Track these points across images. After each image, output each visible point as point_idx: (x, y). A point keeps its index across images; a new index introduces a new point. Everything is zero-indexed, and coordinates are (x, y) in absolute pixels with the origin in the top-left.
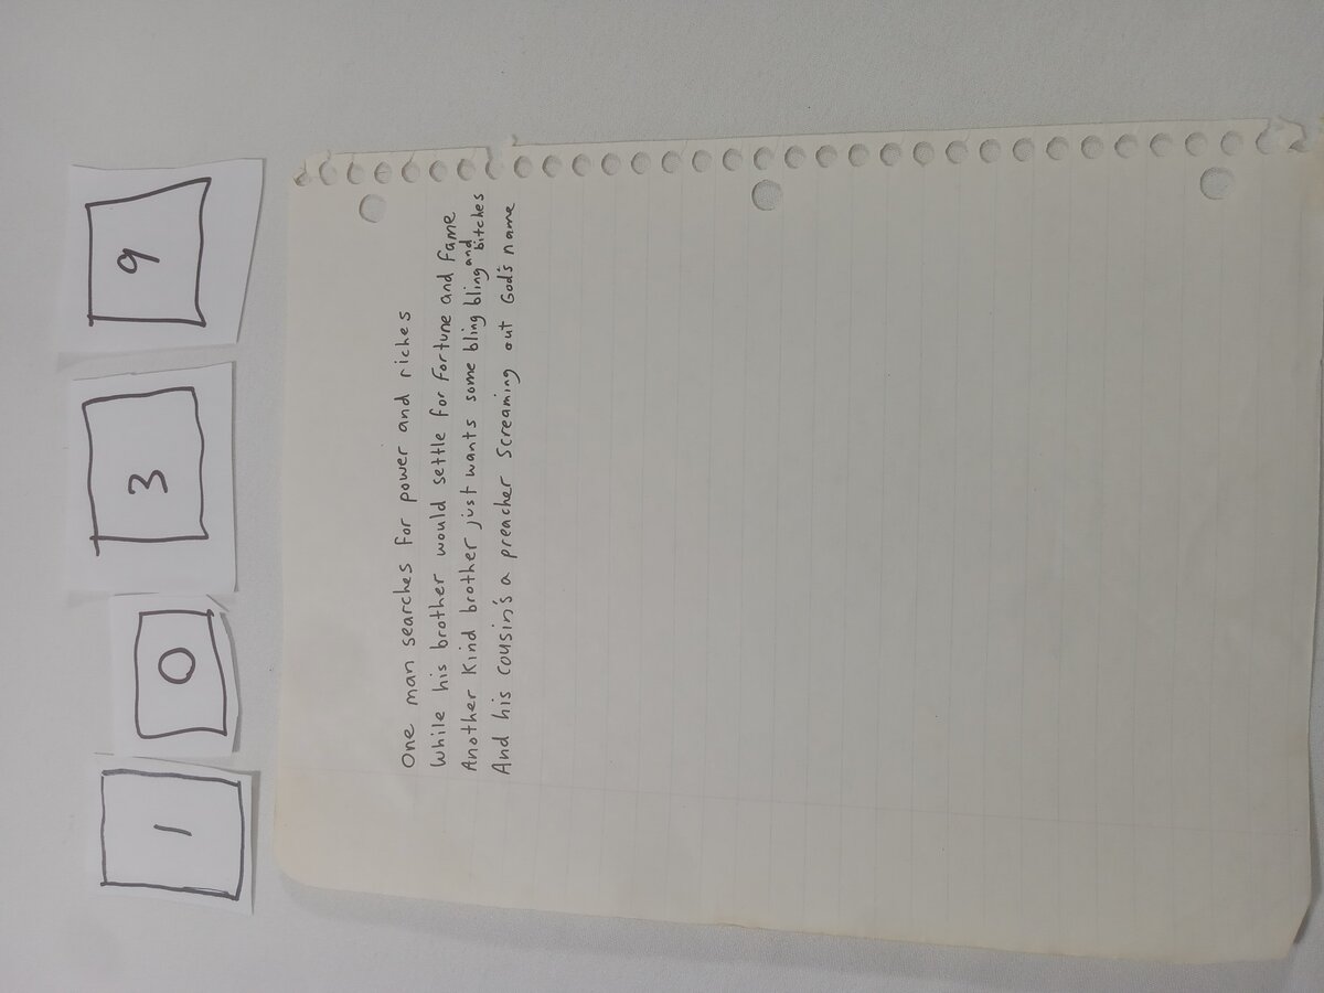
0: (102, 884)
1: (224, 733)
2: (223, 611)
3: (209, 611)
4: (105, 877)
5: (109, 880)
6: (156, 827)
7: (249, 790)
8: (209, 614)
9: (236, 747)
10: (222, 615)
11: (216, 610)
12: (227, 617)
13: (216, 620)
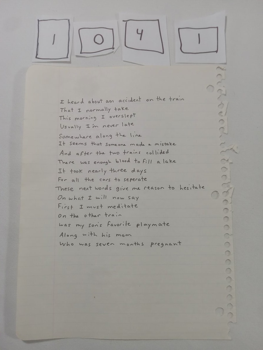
0: (38, 20)
1: (81, 53)
2: (114, 52)
3: (114, 48)
5: (39, 22)
6: (55, 35)
7: (66, 60)
8: (113, 48)
9: (77, 56)
10: (113, 52)
11: (114, 50)
13: (111, 50)
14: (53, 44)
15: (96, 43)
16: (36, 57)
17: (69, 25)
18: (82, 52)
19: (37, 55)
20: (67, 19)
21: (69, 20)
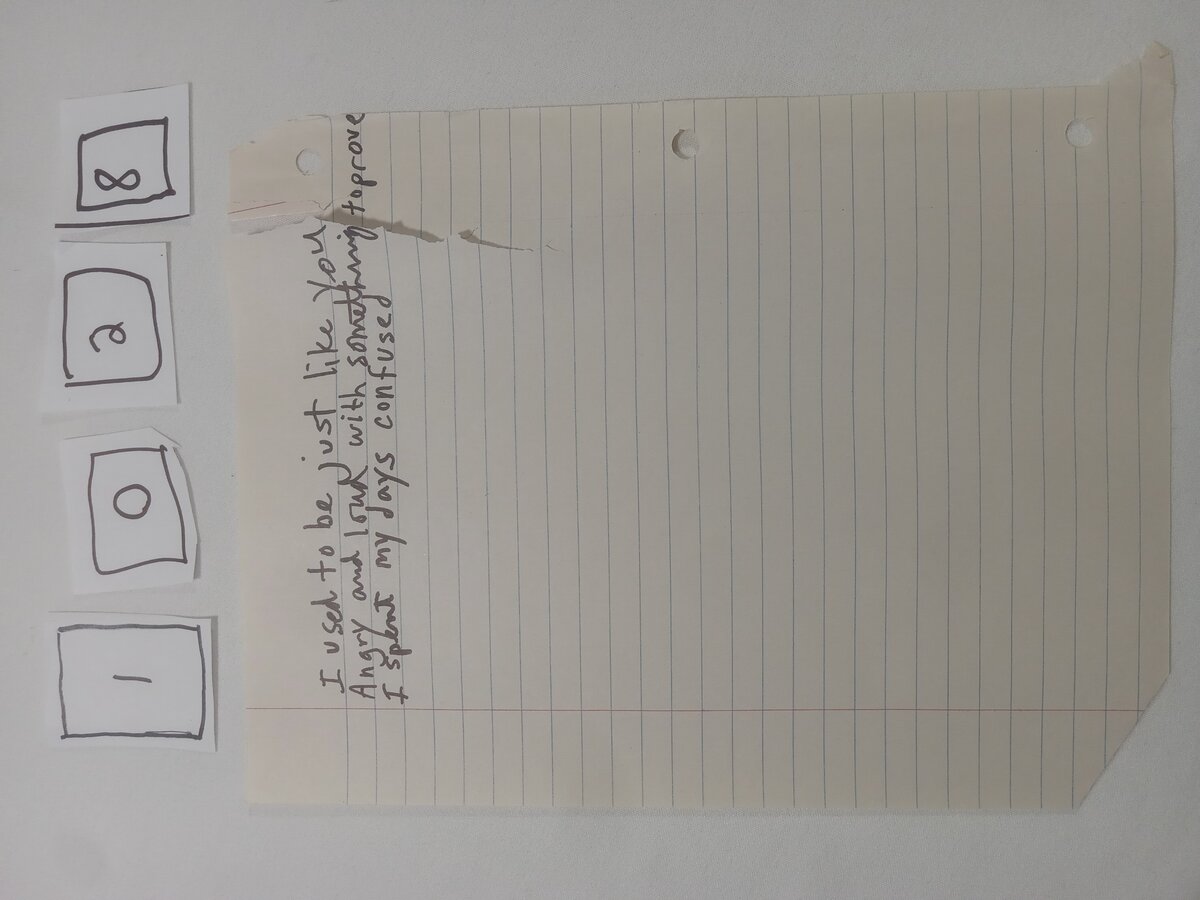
0: (63, 737)
1: (184, 561)
2: (177, 446)
3: (162, 446)
4: (65, 731)
5: (70, 733)
6: (115, 677)
8: (162, 449)
9: (197, 573)
10: (175, 450)
11: (168, 445)
12: (181, 452)
13: (170, 455)
14: (149, 681)
15: (145, 510)
16: (199, 737)
18: (182, 558)
19: (189, 735)
20: (59, 634)
21: (62, 630)
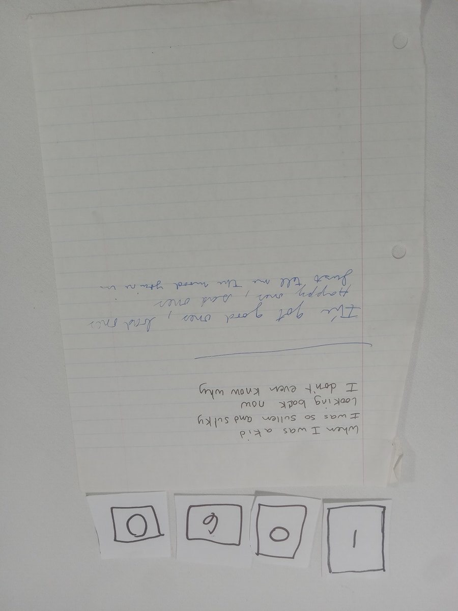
17: (329, 564)
